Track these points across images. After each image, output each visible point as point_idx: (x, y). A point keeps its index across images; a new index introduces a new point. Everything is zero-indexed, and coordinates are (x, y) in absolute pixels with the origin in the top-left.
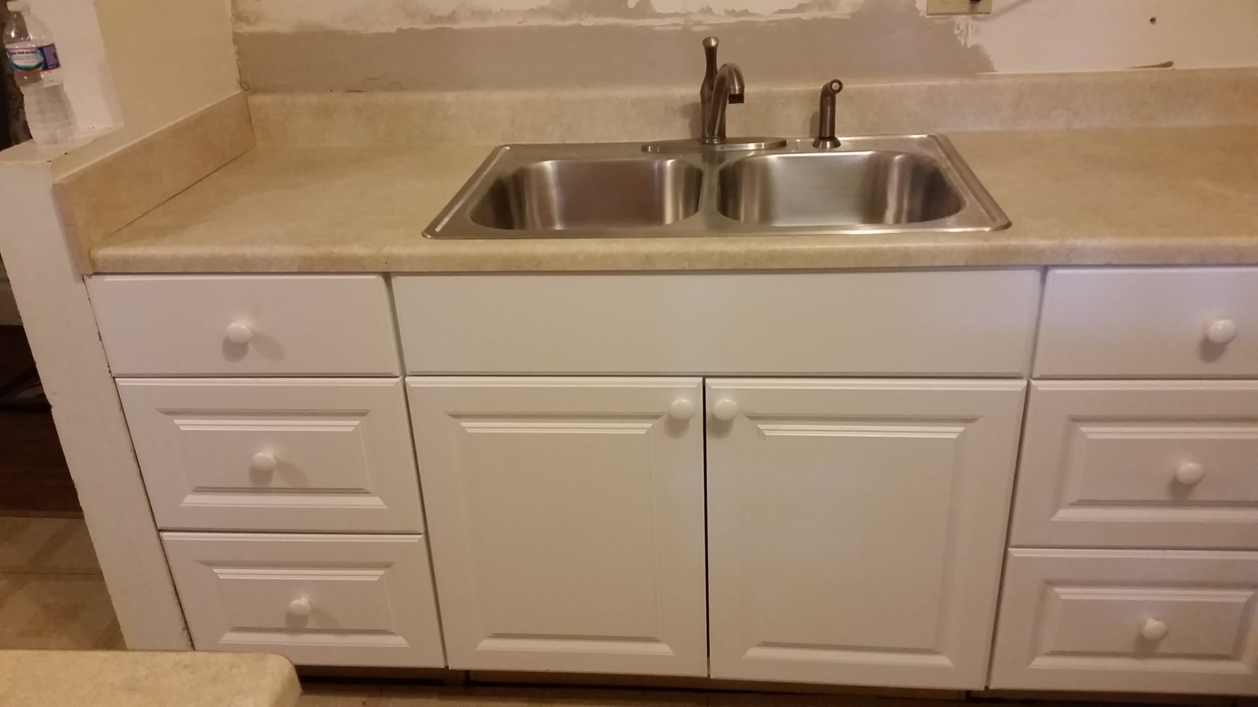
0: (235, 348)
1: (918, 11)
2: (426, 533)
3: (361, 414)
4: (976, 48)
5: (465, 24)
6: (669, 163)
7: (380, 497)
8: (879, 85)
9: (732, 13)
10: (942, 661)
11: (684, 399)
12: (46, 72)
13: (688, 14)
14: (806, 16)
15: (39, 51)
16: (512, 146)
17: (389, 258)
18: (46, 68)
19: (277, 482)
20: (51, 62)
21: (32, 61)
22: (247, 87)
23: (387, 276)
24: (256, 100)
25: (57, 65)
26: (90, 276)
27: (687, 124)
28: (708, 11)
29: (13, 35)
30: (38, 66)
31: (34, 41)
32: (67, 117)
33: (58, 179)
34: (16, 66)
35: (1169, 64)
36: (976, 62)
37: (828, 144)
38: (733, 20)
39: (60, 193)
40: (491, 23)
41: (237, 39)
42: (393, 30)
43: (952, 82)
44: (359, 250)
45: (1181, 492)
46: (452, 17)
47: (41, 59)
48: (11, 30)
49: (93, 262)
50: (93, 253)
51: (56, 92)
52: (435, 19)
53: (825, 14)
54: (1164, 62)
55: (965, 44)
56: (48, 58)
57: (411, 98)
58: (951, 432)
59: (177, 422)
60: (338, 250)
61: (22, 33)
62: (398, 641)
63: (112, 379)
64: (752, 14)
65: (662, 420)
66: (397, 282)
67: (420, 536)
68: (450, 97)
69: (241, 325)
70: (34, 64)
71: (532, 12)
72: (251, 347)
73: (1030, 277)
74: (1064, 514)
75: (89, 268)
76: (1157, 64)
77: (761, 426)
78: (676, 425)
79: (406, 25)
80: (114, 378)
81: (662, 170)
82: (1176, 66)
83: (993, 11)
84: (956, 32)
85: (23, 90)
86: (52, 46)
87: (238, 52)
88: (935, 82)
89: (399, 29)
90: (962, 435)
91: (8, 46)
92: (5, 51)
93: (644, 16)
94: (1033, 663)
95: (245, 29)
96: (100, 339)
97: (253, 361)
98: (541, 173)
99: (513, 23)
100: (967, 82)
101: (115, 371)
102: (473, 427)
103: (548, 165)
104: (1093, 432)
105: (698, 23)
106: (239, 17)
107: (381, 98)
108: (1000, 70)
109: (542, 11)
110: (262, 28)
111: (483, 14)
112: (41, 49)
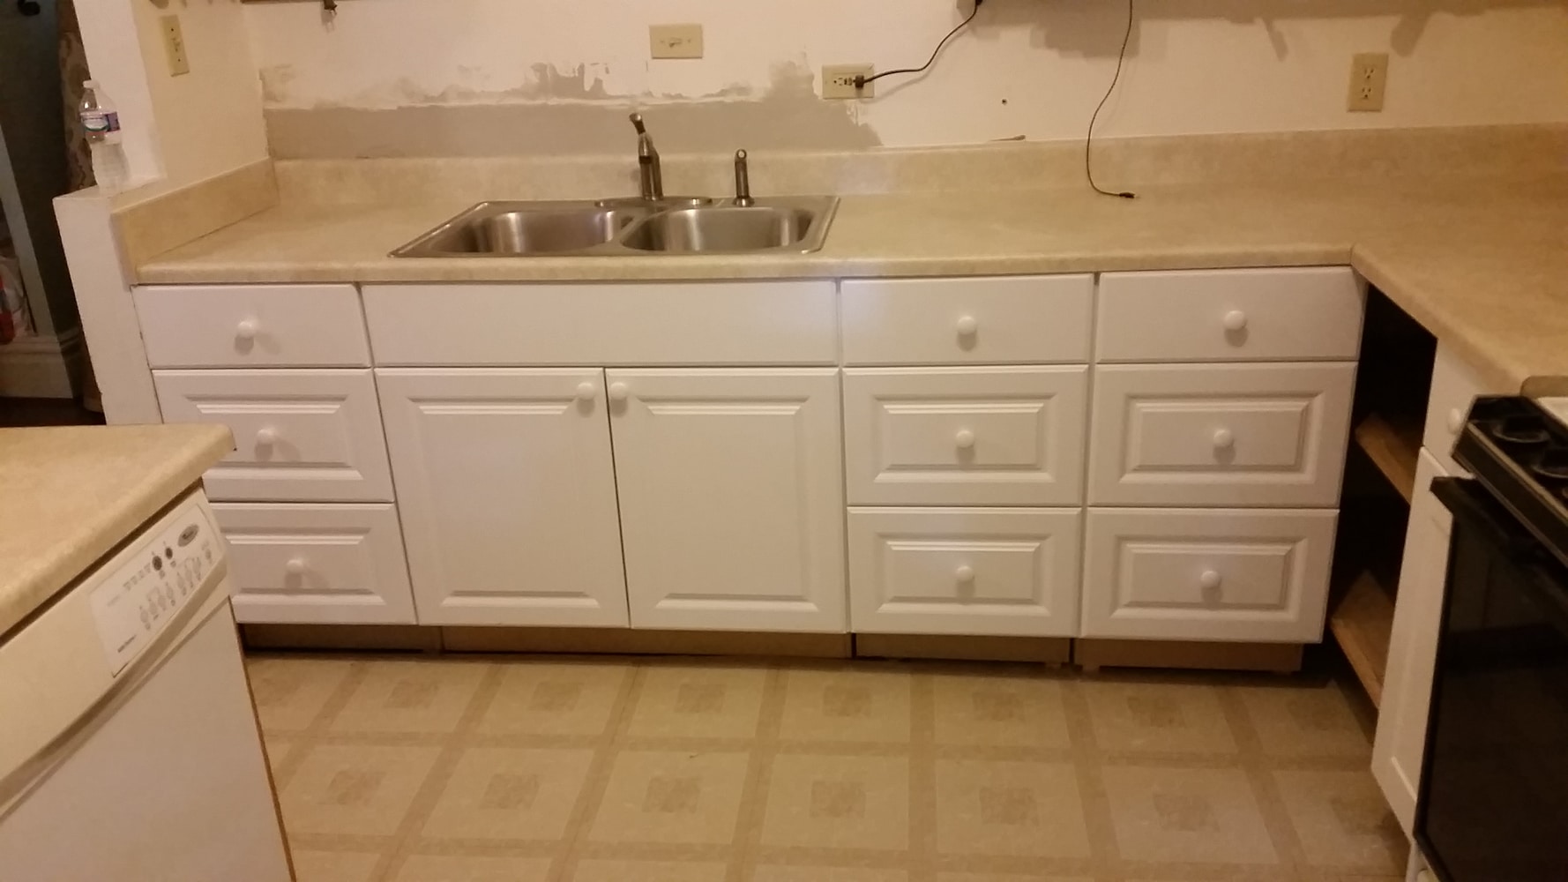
0: (244, 343)
1: (816, 97)
2: (396, 502)
3: (341, 399)
4: (865, 126)
5: (454, 103)
6: (609, 214)
7: (359, 471)
8: (789, 156)
9: (669, 96)
10: (810, 607)
11: (588, 382)
12: (109, 133)
13: (632, 97)
14: (728, 99)
15: (105, 118)
16: (490, 203)
17: (359, 271)
18: (109, 130)
19: (276, 457)
20: (113, 125)
21: (99, 125)
22: (275, 154)
23: (358, 285)
24: (281, 165)
25: (118, 128)
26: (135, 286)
27: (637, 187)
28: (649, 94)
29: (87, 106)
30: (104, 128)
31: (101, 110)
32: (123, 167)
33: (117, 211)
34: (89, 129)
35: (1022, 138)
36: (866, 138)
37: (744, 202)
38: (669, 102)
39: (116, 220)
40: (475, 102)
41: (267, 114)
42: (395, 108)
43: (845, 154)
44: (336, 265)
45: (966, 457)
46: (443, 97)
47: (106, 123)
48: (85, 102)
49: (138, 274)
50: (138, 269)
51: (116, 149)
52: (427, 98)
53: (742, 98)
54: (1018, 135)
55: (857, 124)
56: (112, 123)
57: (407, 163)
58: (791, 409)
59: (199, 406)
60: (320, 265)
61: (94, 106)
62: (376, 600)
63: (149, 371)
64: (686, 98)
65: (575, 402)
66: (365, 289)
67: (390, 505)
68: (440, 162)
69: (248, 325)
70: (100, 127)
71: (507, 94)
72: (256, 344)
73: (829, 286)
74: (883, 477)
75: (136, 282)
76: (1012, 137)
77: (651, 407)
78: (585, 405)
79: (405, 103)
80: (151, 370)
81: (603, 221)
82: (1027, 139)
83: (876, 94)
84: (849, 113)
85: (91, 146)
86: (115, 114)
87: (268, 125)
88: (832, 154)
89: (400, 108)
90: (799, 412)
91: (82, 114)
92: (80, 117)
93: (597, 98)
94: (881, 608)
95: (273, 106)
96: (142, 338)
97: (258, 355)
98: (506, 223)
99: (492, 102)
100: (857, 153)
101: (154, 363)
102: (428, 409)
103: (512, 216)
104: (894, 409)
105: (642, 104)
106: (269, 96)
107: (385, 163)
108: (888, 143)
109: (514, 93)
110: (288, 105)
111: (467, 95)
112: (107, 115)
